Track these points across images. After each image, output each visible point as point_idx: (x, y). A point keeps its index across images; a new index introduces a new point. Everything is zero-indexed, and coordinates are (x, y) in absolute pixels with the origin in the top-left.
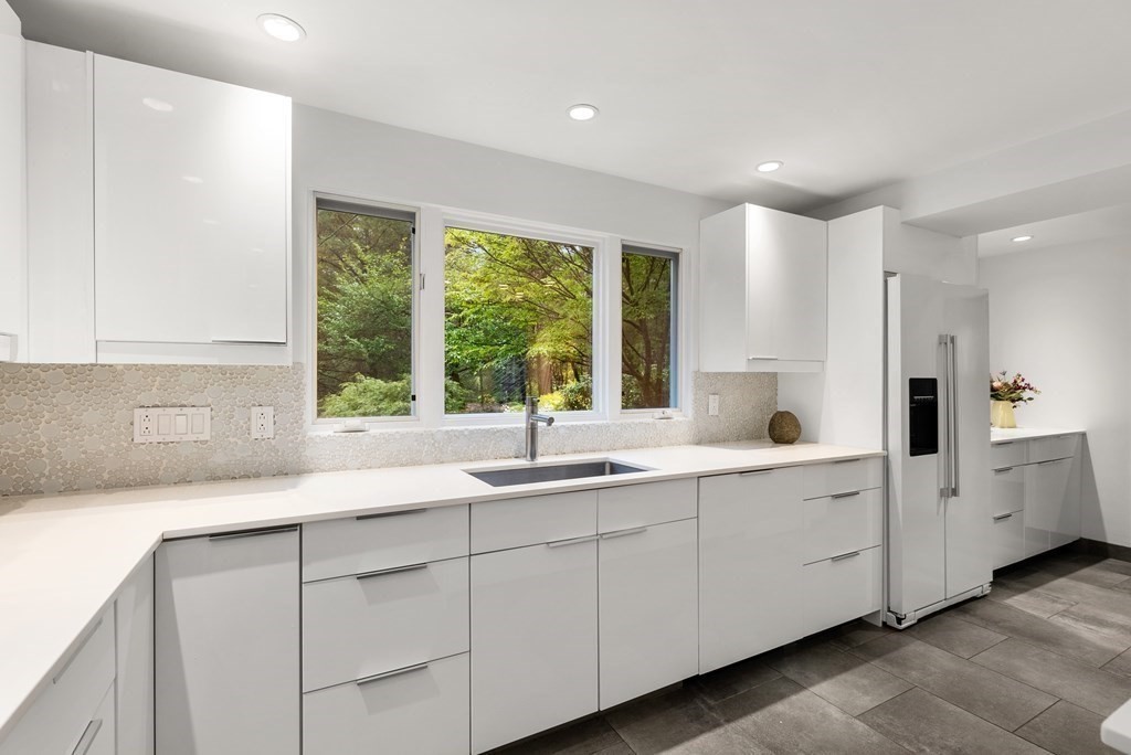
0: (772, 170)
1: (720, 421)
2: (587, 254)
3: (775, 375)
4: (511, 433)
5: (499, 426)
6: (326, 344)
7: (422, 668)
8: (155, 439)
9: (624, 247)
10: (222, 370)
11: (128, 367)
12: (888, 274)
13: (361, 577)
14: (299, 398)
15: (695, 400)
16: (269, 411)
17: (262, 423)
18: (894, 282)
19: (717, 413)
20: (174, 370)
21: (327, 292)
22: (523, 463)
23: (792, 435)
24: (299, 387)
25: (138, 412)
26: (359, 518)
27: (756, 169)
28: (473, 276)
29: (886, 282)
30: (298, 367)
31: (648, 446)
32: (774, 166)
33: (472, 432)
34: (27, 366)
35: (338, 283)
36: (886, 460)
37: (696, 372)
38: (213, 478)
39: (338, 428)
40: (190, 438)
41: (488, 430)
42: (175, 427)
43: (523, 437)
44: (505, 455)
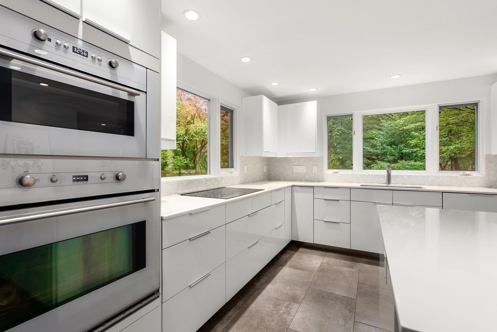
7: (338, 223)
8: (297, 172)
9: (440, 107)
10: (308, 158)
11: (292, 158)
13: (324, 200)
14: (322, 164)
16: (316, 167)
20: (299, 158)
24: (322, 162)
25: (294, 167)
26: (324, 187)
30: (322, 156)
31: (453, 186)
33: (369, 175)
34: (280, 158)
38: (306, 181)
39: (332, 172)
40: (302, 172)
41: (375, 175)
42: (300, 170)
43: (386, 177)
44: (382, 183)
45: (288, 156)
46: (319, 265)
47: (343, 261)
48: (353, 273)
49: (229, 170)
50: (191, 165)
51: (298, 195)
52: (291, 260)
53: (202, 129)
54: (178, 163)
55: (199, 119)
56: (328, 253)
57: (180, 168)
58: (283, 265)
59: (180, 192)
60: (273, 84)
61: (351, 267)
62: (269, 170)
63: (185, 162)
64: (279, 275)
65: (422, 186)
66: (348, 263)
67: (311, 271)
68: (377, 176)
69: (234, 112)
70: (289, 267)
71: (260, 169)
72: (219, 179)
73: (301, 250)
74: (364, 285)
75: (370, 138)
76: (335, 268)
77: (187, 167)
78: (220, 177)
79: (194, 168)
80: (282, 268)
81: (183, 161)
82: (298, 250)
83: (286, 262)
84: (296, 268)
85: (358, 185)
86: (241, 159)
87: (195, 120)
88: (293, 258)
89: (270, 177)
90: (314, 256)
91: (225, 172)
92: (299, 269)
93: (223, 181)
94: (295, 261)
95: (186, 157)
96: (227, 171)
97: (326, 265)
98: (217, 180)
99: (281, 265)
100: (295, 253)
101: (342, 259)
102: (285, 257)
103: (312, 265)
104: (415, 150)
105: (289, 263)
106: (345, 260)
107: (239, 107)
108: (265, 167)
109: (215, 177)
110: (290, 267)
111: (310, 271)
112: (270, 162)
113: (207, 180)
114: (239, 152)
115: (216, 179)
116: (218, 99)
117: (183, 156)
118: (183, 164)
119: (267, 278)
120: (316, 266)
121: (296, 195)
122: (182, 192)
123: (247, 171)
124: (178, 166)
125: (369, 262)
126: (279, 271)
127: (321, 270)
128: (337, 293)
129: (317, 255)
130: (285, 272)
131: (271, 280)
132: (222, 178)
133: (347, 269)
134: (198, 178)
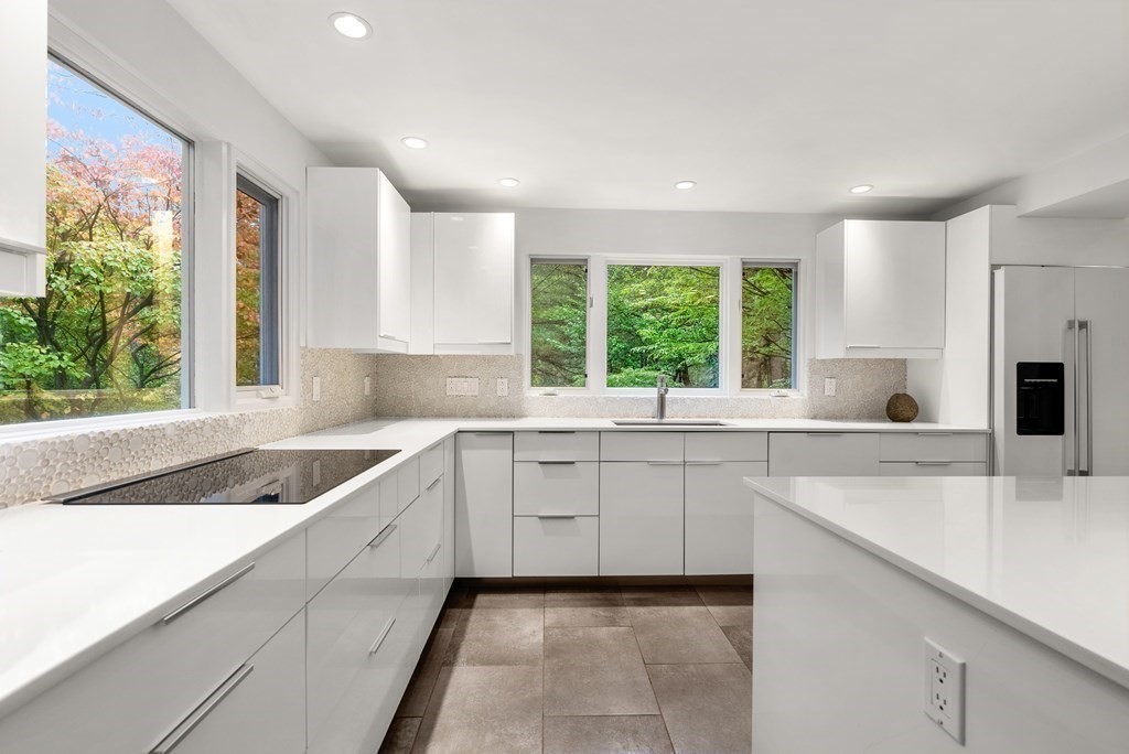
0: (862, 191)
1: (837, 401)
2: (714, 273)
3: (903, 362)
4: (649, 400)
5: (642, 396)
6: (570, 345)
7: (572, 517)
8: (455, 393)
9: (744, 263)
10: (484, 358)
11: (445, 356)
12: (994, 267)
13: (541, 463)
14: (521, 374)
15: (810, 383)
16: (506, 381)
17: (502, 387)
18: (1000, 274)
19: (833, 394)
20: (463, 357)
21: (571, 300)
22: (655, 420)
23: (910, 414)
24: (520, 368)
25: (449, 379)
26: (541, 432)
27: (850, 191)
28: (676, 282)
29: (992, 275)
30: (519, 355)
31: (762, 417)
32: (867, 188)
33: (622, 399)
35: (579, 292)
36: (990, 436)
37: (811, 360)
38: (480, 416)
39: (541, 392)
40: (470, 394)
41: (633, 398)
42: (463, 388)
43: (656, 403)
44: (645, 415)
45: (436, 353)
46: (540, 638)
47: (590, 611)
48: (623, 639)
49: (265, 390)
50: (80, 373)
51: (471, 457)
52: (467, 637)
53: (126, 261)
54: (17, 367)
55: (111, 230)
56: (550, 596)
57: (29, 383)
58: (450, 663)
59: (54, 492)
60: (410, 143)
61: (612, 623)
62: (375, 390)
63: (56, 364)
64: (448, 700)
65: (721, 421)
66: (601, 611)
67: (531, 662)
68: (636, 400)
69: (282, 207)
70: (468, 662)
71: (353, 389)
72: (231, 423)
73: (481, 599)
74: (659, 667)
75: (557, 322)
76: (580, 633)
77: (60, 380)
78: (237, 414)
79: (94, 382)
80: (450, 672)
81: (42, 359)
82: (474, 601)
83: (454, 649)
84: (488, 662)
85: (608, 423)
86: (303, 357)
87: (97, 230)
88: (469, 630)
89: (380, 410)
90: (520, 613)
91: (252, 401)
92: (498, 664)
93: (247, 429)
94: (478, 640)
95: (58, 348)
96: (258, 396)
97: (557, 631)
98: (226, 426)
99: (445, 664)
100: (470, 614)
101: (586, 606)
102: (447, 632)
103: (525, 641)
104: (651, 347)
105: (464, 652)
106: (592, 606)
107: (297, 192)
108: (367, 381)
109: (215, 415)
110: (471, 661)
111: (529, 662)
112: (380, 366)
113: (184, 430)
114: (297, 334)
115: (219, 425)
116: (229, 145)
117: (42, 343)
118: (44, 370)
119: (417, 722)
120: (535, 640)
121: (466, 455)
122: (68, 488)
123: (322, 392)
124: (23, 375)
125: (639, 600)
126: (445, 686)
127: (552, 650)
128: (616, 711)
129: (525, 607)
130: (464, 682)
131: (431, 727)
132: (242, 420)
133: (605, 629)
134: (146, 425)
